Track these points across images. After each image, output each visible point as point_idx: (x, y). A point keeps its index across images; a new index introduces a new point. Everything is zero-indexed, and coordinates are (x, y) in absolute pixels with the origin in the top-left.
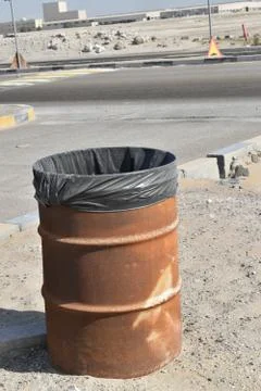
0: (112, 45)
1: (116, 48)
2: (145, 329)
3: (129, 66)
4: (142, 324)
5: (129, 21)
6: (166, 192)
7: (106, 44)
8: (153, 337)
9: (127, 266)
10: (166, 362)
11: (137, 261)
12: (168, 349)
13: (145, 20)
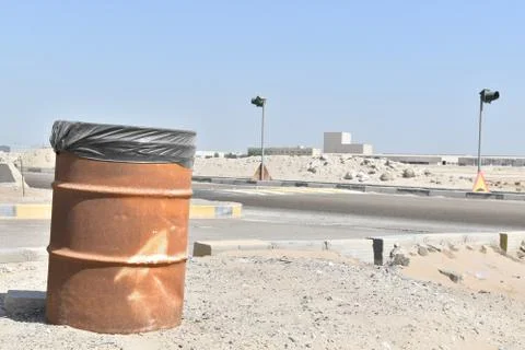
0: (378, 175)
1: (382, 179)
4: (125, 279)
7: (372, 173)
9: (116, 217)
10: (149, 329)
11: (126, 214)
12: (153, 316)
13: (439, 164)
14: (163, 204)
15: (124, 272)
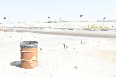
1: (67, 27)
2: (31, 63)
3: (67, 30)
5: (73, 22)
6: (36, 47)
8: (32, 64)
10: (34, 68)
11: (30, 55)
12: (34, 66)
13: (76, 22)
14: (35, 53)
15: (30, 62)
